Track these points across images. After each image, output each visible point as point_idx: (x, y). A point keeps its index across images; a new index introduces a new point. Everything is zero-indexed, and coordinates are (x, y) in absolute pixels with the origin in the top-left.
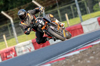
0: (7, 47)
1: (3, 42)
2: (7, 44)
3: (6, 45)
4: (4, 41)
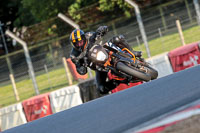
0: (184, 44)
1: (176, 35)
2: (183, 38)
3: (181, 41)
4: (177, 32)
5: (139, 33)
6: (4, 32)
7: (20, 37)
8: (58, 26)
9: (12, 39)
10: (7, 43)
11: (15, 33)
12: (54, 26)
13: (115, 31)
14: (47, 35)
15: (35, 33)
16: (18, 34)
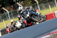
5: (55, 3)
6: (16, 3)
7: (21, 4)
8: (32, 1)
9: (18, 5)
10: (17, 6)
11: (19, 3)
12: (31, 1)
13: (48, 3)
14: (29, 4)
15: (25, 3)
16: (20, 3)
